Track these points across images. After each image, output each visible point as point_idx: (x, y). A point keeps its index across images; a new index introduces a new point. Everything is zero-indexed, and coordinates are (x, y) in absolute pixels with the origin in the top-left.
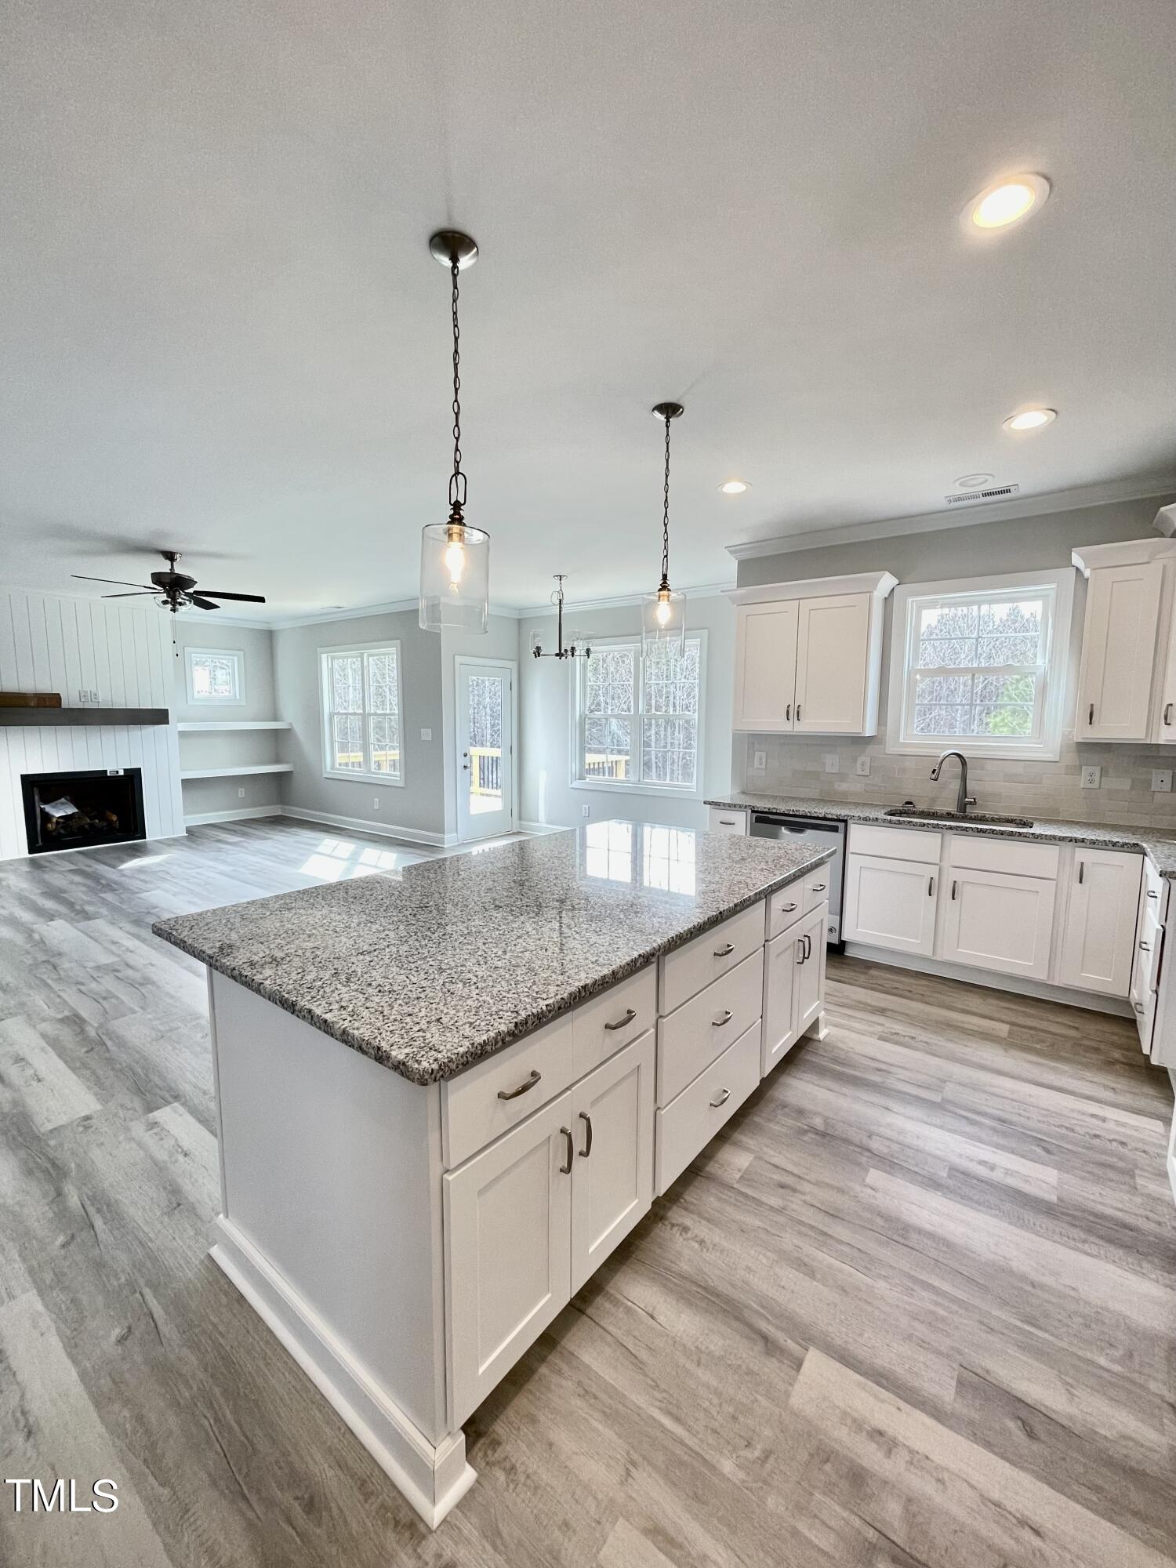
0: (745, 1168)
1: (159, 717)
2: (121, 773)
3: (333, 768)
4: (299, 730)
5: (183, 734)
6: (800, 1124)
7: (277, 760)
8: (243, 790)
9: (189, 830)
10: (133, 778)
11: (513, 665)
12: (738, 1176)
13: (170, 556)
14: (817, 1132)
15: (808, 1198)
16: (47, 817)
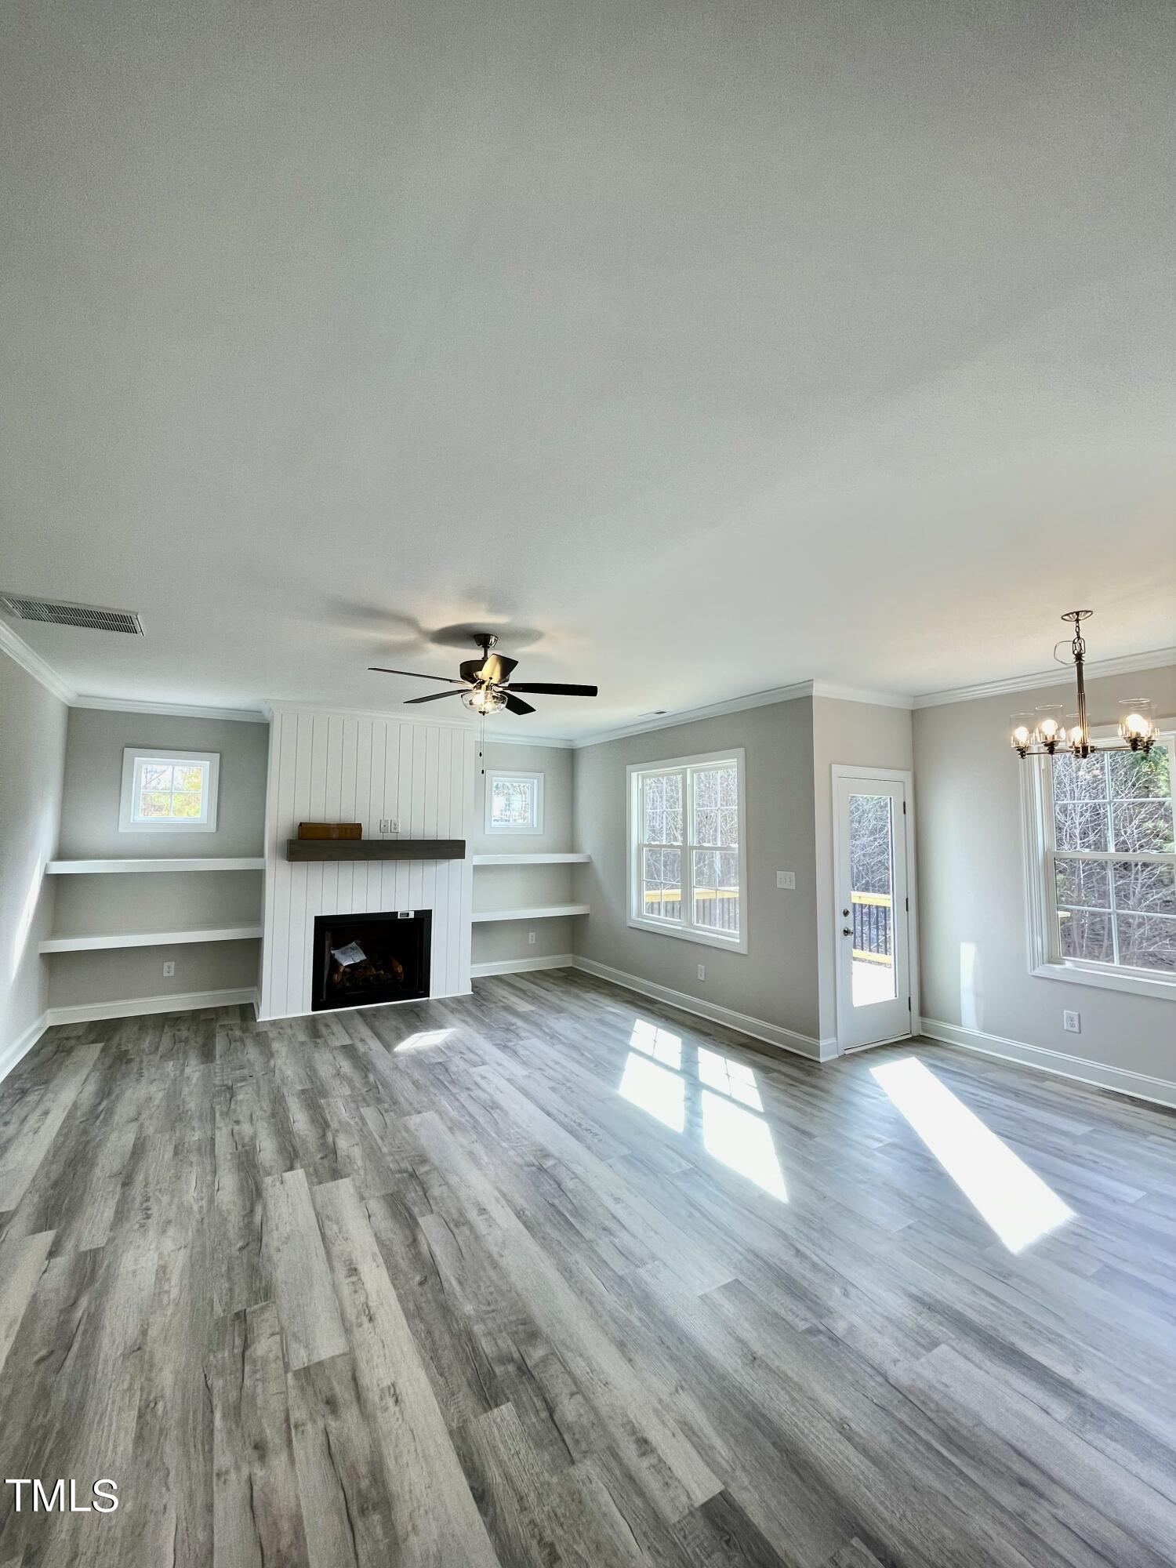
1: (454, 849)
2: (412, 915)
3: (639, 914)
4: (598, 863)
5: (478, 869)
7: (572, 900)
8: (534, 934)
9: (476, 984)
10: (423, 919)
11: (907, 777)
13: (484, 641)
16: (335, 964)
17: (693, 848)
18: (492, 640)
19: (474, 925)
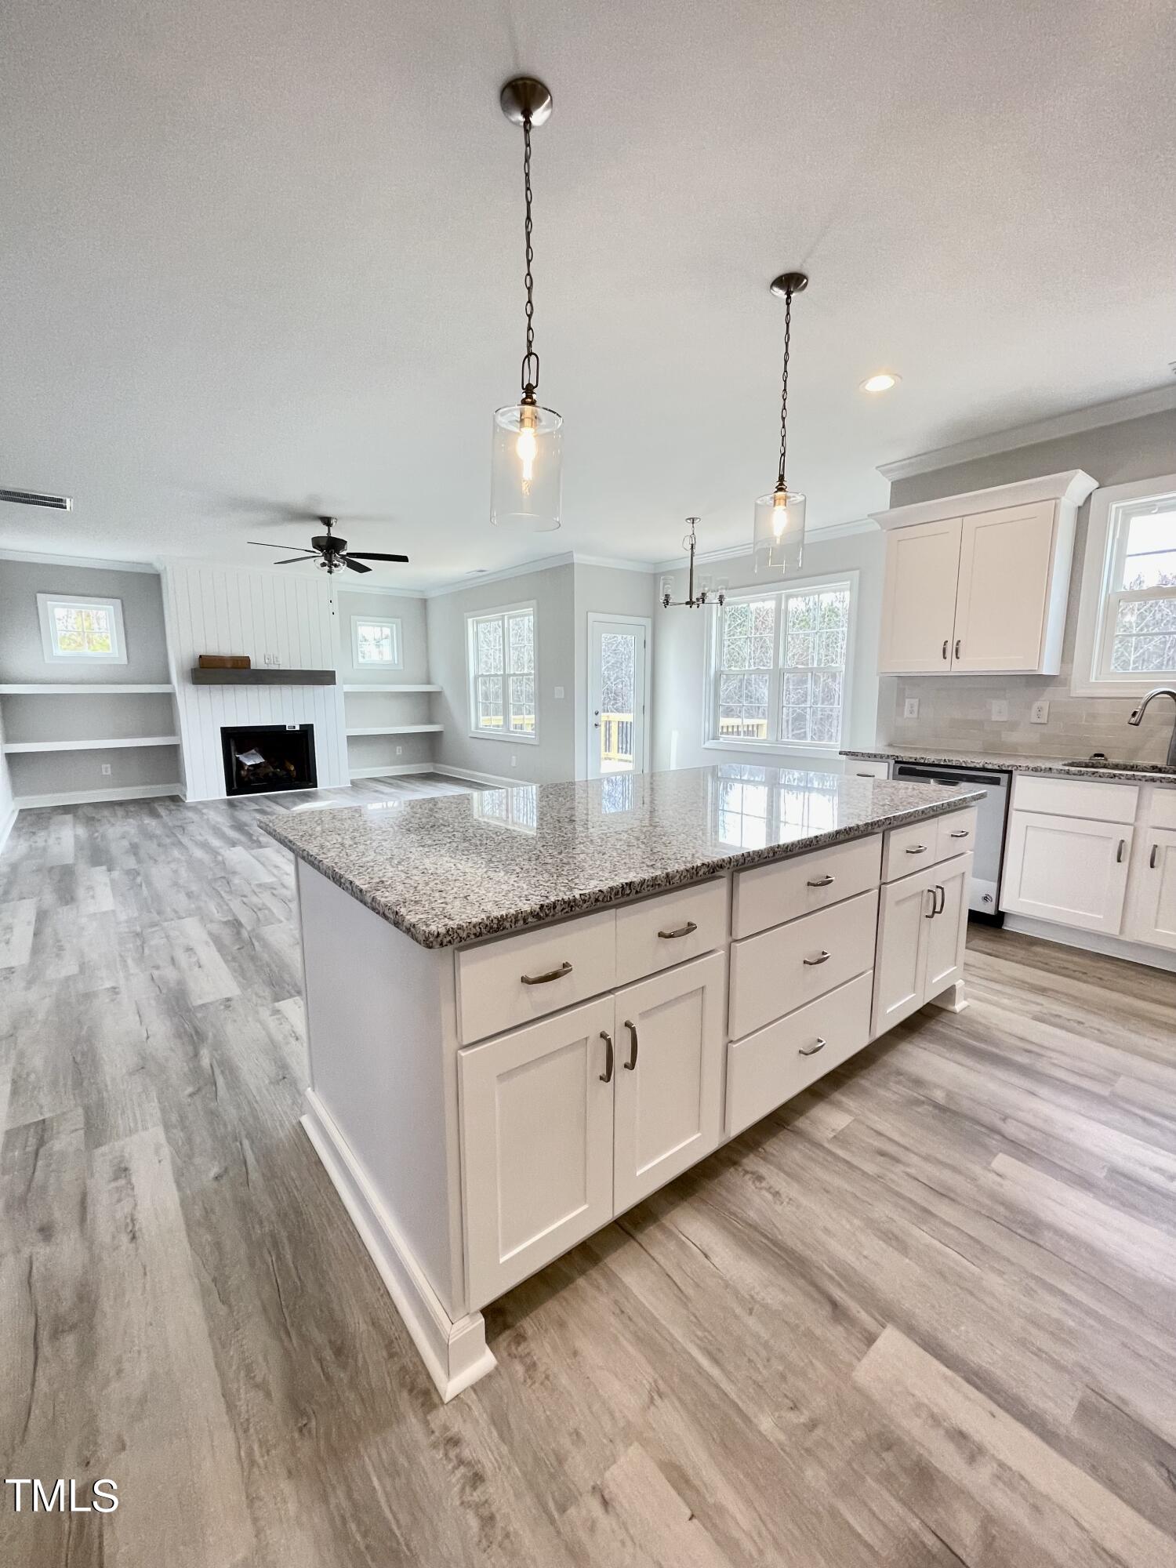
0: (840, 1129)
1: (325, 678)
2: (297, 728)
3: (477, 727)
4: (449, 694)
5: (346, 694)
6: (915, 1094)
7: (430, 722)
8: (399, 748)
9: (352, 782)
10: (307, 732)
11: (648, 622)
12: (831, 1136)
13: (327, 521)
14: (936, 1106)
15: (912, 1171)
16: (240, 764)
17: (510, 675)
18: (333, 521)
19: (348, 737)
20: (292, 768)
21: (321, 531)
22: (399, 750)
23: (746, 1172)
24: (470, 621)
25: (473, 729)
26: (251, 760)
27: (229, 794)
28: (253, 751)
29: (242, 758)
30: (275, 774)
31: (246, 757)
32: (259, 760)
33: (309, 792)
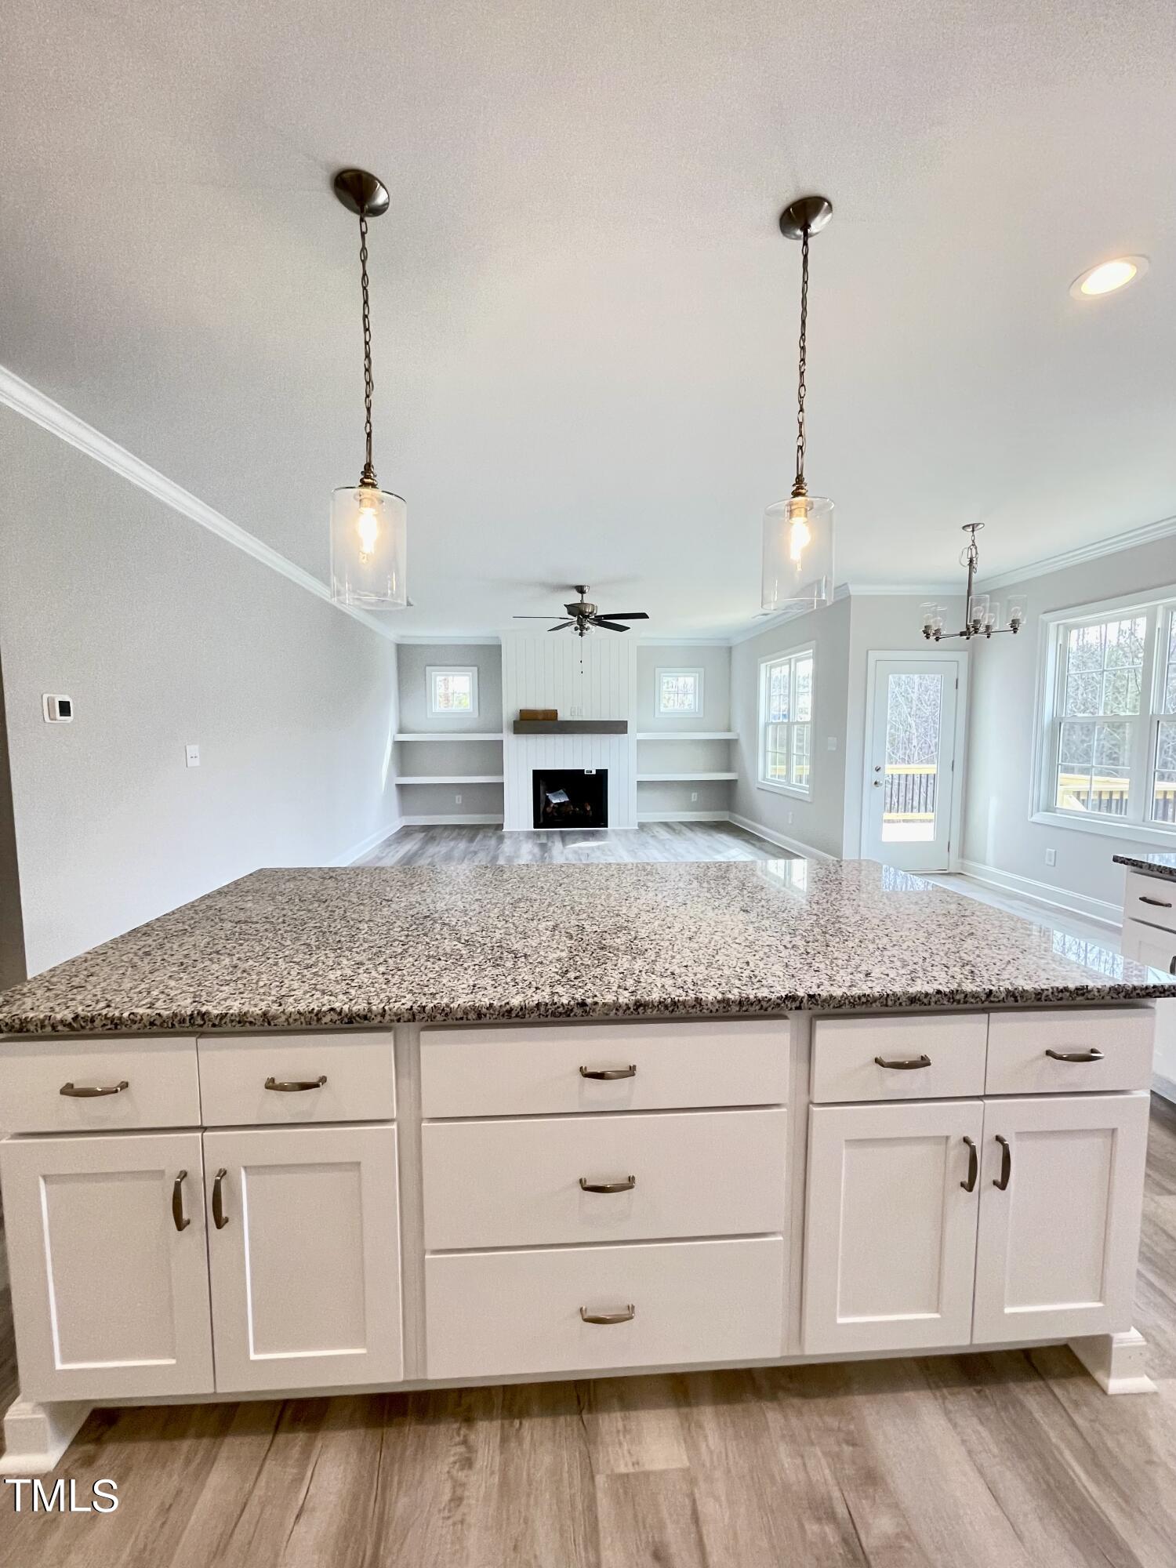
1: (618, 727)
2: (594, 772)
3: (765, 779)
4: (743, 742)
7: (729, 770)
8: (696, 794)
9: (640, 825)
10: (602, 775)
11: (962, 656)
13: (581, 590)
16: (548, 802)
17: (794, 723)
18: (586, 589)
19: (640, 783)
20: (589, 808)
21: (575, 598)
22: (694, 796)
23: (465, 1442)
24: (763, 666)
25: (760, 779)
26: (557, 799)
27: (536, 826)
28: (561, 791)
29: (550, 796)
30: (574, 811)
31: (554, 796)
32: (564, 799)
33: (597, 831)
